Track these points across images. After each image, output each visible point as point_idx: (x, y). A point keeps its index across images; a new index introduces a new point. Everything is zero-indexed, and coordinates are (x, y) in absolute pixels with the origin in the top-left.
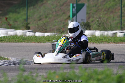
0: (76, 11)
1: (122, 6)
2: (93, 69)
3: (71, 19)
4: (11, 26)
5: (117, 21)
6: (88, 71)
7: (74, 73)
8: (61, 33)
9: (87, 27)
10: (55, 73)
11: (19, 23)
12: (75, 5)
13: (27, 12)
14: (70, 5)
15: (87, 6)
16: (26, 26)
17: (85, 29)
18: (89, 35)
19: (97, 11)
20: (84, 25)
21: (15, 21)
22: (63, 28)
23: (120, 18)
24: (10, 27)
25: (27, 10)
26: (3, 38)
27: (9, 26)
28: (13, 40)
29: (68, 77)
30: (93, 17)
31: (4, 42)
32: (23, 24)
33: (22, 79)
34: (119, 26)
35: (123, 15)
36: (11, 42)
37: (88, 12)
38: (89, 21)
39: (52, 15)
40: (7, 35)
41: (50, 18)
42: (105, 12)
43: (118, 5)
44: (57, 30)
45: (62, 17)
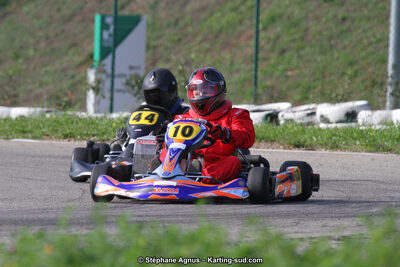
0: (112, 39)
1: (261, 26)
2: (165, 227)
5: (242, 76)
6: (146, 231)
7: (103, 237)
8: (64, 109)
10: (41, 236)
12: (109, 20)
14: (93, 21)
15: (148, 25)
19: (179, 40)
22: (69, 92)
23: (254, 65)
29: (81, 250)
30: (168, 60)
34: (250, 89)
35: (260, 55)
37: (152, 43)
39: (35, 50)
41: (27, 60)
42: (207, 45)
43: (247, 22)
44: (50, 98)
45: (66, 58)
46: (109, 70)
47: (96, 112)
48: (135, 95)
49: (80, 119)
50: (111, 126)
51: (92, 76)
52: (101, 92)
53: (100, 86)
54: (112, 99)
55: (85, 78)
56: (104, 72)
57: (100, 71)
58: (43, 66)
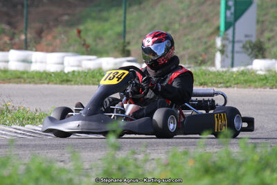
0: (233, 17)
2: (271, 146)
3: (222, 34)
4: (89, 49)
6: (259, 150)
7: (229, 154)
8: (200, 65)
9: (257, 53)
10: (186, 153)
11: (106, 42)
12: (231, 3)
13: (125, 18)
14: (219, 4)
15: (260, 7)
16: (121, 48)
17: (252, 57)
18: (261, 70)
20: (251, 47)
21: (98, 37)
22: (203, 54)
24: (87, 51)
25: (125, 13)
26: (70, 75)
27: (84, 49)
28: (94, 79)
29: (214, 162)
30: (272, 30)
31: (72, 83)
32: (116, 44)
33: (114, 167)
36: (89, 84)
37: (261, 19)
38: (262, 40)
39: (180, 25)
40: (80, 69)
44: (190, 58)
45: (201, 30)
46: (230, 37)
47: (222, 67)
48: (249, 55)
49: (211, 72)
50: (232, 76)
51: (219, 42)
52: (225, 53)
53: (225, 49)
54: (233, 58)
55: (214, 43)
56: (227, 39)
57: (224, 39)
58: (185, 35)
